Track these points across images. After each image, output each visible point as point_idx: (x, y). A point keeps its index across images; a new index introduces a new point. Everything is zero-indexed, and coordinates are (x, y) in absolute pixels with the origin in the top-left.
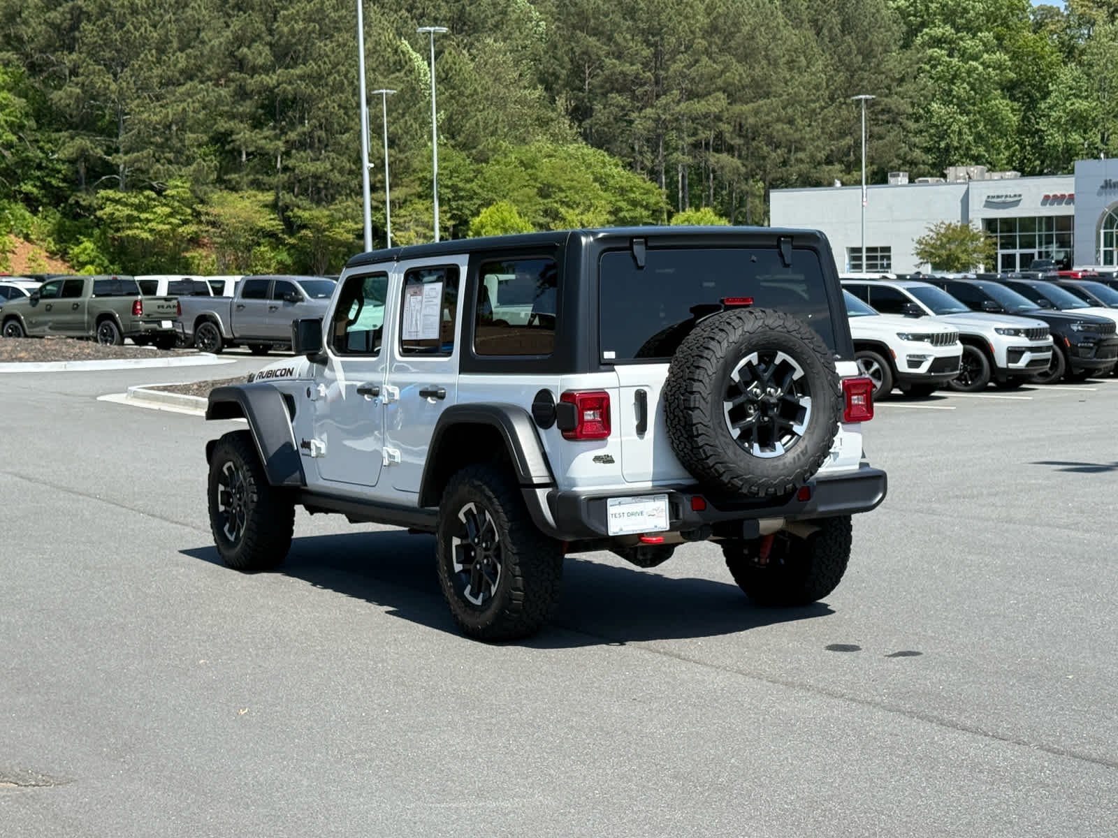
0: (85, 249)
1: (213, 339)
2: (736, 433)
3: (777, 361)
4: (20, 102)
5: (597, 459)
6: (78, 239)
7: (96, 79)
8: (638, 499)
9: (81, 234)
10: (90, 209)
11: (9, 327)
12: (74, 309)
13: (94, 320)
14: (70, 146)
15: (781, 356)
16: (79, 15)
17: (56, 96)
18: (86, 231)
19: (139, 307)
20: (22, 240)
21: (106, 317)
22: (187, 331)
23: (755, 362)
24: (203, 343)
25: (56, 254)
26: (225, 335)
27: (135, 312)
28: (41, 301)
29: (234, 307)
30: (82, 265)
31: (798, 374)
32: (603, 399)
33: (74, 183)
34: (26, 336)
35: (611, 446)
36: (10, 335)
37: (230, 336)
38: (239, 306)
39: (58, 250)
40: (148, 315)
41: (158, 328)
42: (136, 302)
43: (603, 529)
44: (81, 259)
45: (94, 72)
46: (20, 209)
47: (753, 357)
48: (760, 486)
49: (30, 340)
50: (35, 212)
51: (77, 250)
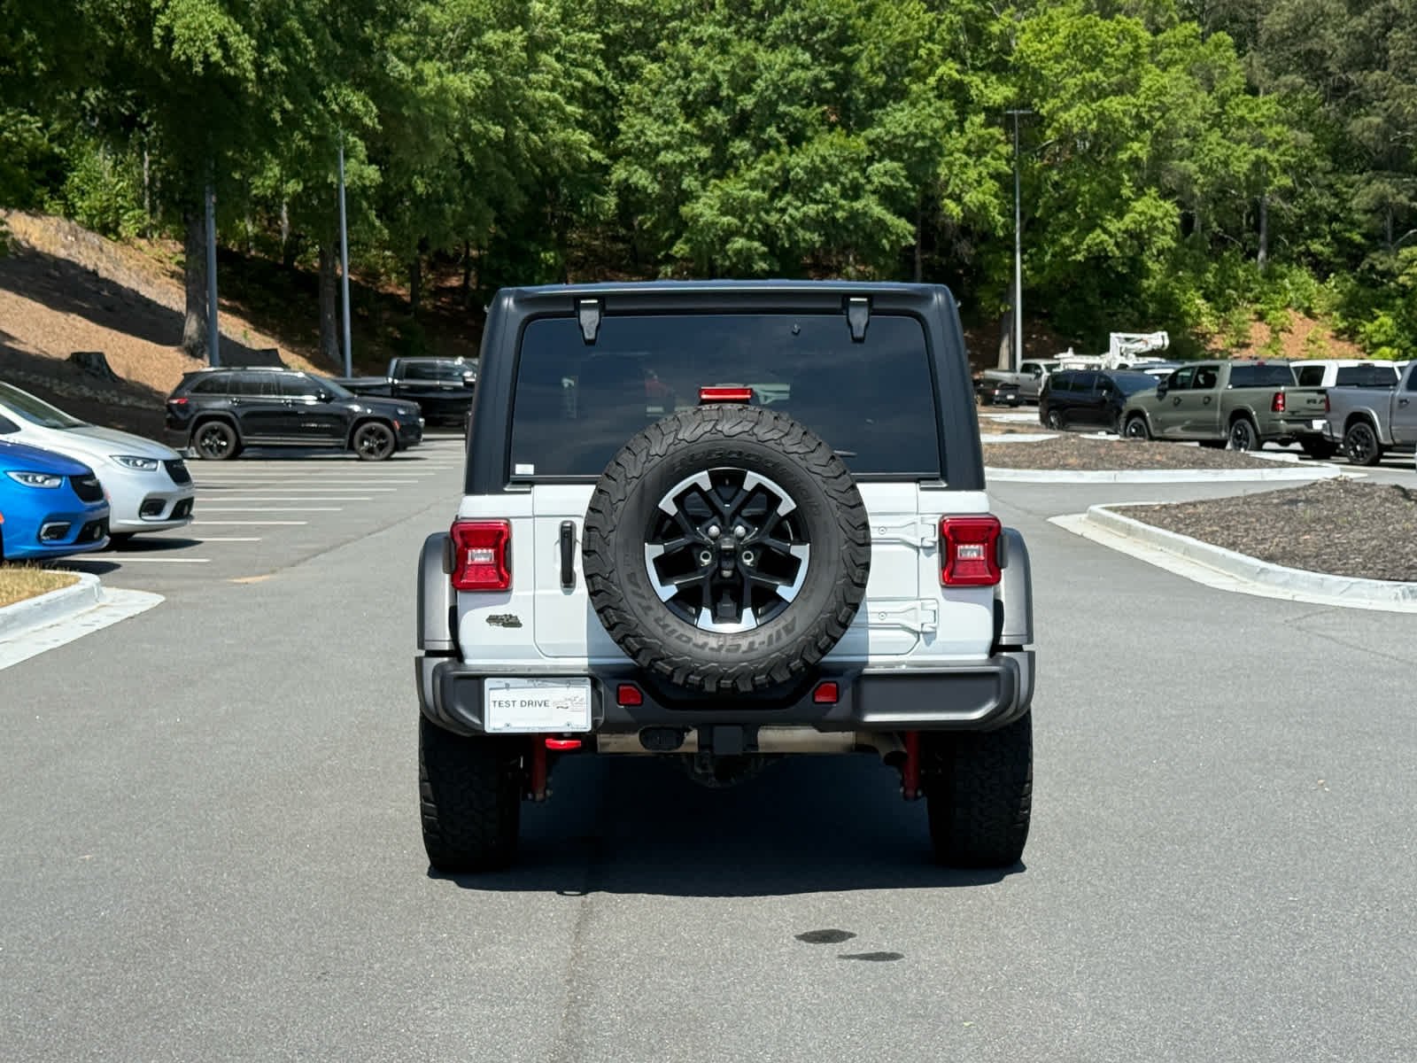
0: (1382, 325)
1: (1367, 445)
2: (667, 592)
3: (748, 485)
4: (1306, 138)
5: (493, 620)
6: (1372, 313)
7: (1403, 102)
8: (539, 682)
9: (1379, 307)
10: (1390, 274)
11: (1133, 426)
12: (1206, 403)
13: (1228, 415)
14: (1365, 192)
15: (752, 479)
16: (1392, 20)
17: (1356, 126)
18: (1384, 303)
19: (1280, 402)
20: (1302, 315)
21: (1240, 415)
22: (1335, 435)
23: (706, 485)
24: (1355, 450)
25: (1344, 333)
26: (1382, 440)
27: (1275, 407)
28: (1170, 393)
29: (1396, 403)
30: (1376, 346)
31: (787, 505)
32: (501, 533)
33: (1375, 240)
34: (1152, 439)
35: (516, 602)
36: (1133, 435)
37: (1390, 442)
38: (1401, 401)
39: (1347, 328)
40: (1293, 413)
41: (1307, 430)
42: (1277, 395)
43: (477, 721)
44: (1375, 340)
45: (1402, 92)
46: (1303, 276)
47: (703, 479)
48: (705, 675)
49: (1157, 443)
50: (1323, 279)
51: (1370, 327)
